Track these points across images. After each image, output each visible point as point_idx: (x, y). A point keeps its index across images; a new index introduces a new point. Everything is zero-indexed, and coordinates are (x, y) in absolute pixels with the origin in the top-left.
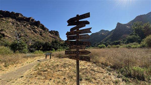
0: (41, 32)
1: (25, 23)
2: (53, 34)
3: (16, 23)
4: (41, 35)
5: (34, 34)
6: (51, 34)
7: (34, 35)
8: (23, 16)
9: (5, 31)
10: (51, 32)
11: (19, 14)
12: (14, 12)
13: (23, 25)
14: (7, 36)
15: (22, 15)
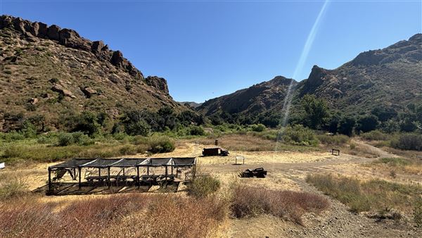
0: (127, 81)
1: (87, 55)
2: (155, 86)
3: (68, 56)
4: (128, 89)
5: (113, 88)
6: (149, 85)
7: (114, 91)
8: (79, 37)
9: (60, 83)
10: (148, 81)
11: (70, 31)
12: (57, 25)
13: (84, 62)
14: (68, 95)
15: (77, 35)
